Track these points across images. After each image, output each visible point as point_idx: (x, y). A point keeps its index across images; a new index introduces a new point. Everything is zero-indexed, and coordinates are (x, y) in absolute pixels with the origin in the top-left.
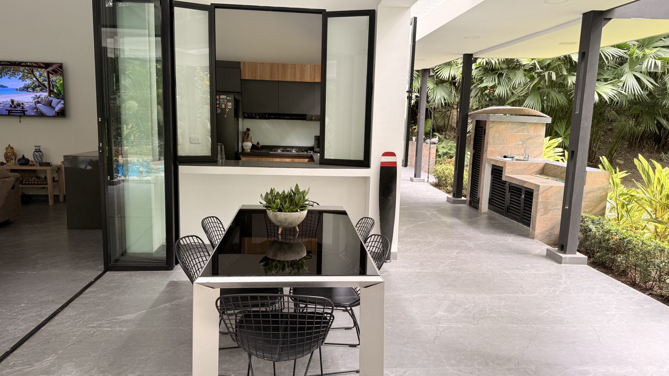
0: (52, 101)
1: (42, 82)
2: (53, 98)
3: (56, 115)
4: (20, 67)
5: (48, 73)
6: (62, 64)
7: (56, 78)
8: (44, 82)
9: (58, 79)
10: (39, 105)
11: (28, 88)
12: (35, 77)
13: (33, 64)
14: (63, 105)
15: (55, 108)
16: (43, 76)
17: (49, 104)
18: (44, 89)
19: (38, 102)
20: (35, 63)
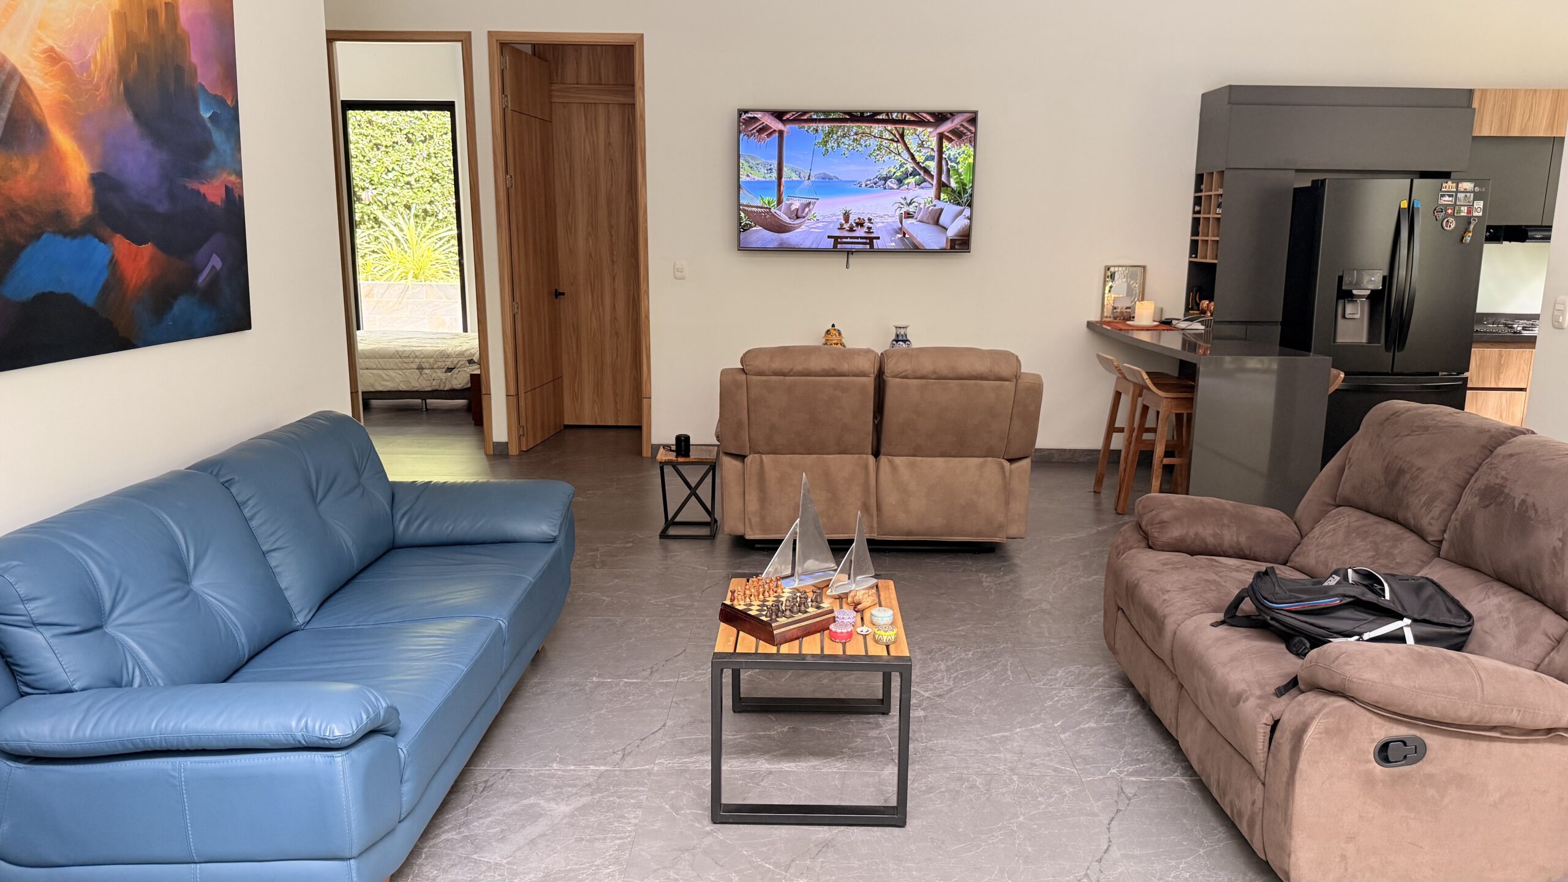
0: (942, 210)
1: (923, 163)
2: (946, 202)
3: (949, 248)
4: (874, 125)
5: (941, 137)
6: (976, 113)
7: (958, 151)
8: (927, 163)
9: (964, 152)
10: (910, 221)
11: (886, 179)
12: (908, 149)
13: (905, 116)
14: (967, 221)
15: (947, 229)
16: (928, 148)
17: (935, 219)
18: (925, 181)
19: (909, 215)
20: (912, 113)
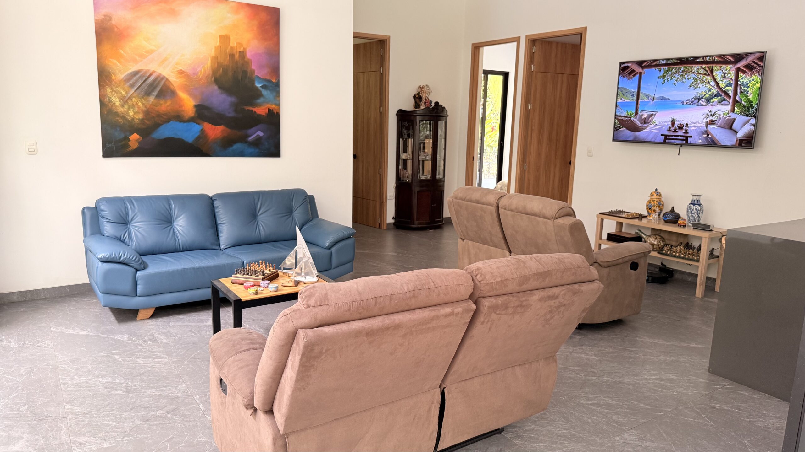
0: (734, 119)
1: (724, 88)
2: (738, 114)
3: (738, 145)
4: (694, 66)
5: (738, 70)
6: (764, 53)
7: (749, 80)
8: (727, 88)
9: (753, 80)
10: (713, 126)
11: (699, 99)
12: (715, 80)
13: (715, 58)
14: (752, 127)
15: (737, 132)
16: (728, 78)
17: (730, 126)
18: (724, 100)
19: (712, 122)
20: (719, 56)
